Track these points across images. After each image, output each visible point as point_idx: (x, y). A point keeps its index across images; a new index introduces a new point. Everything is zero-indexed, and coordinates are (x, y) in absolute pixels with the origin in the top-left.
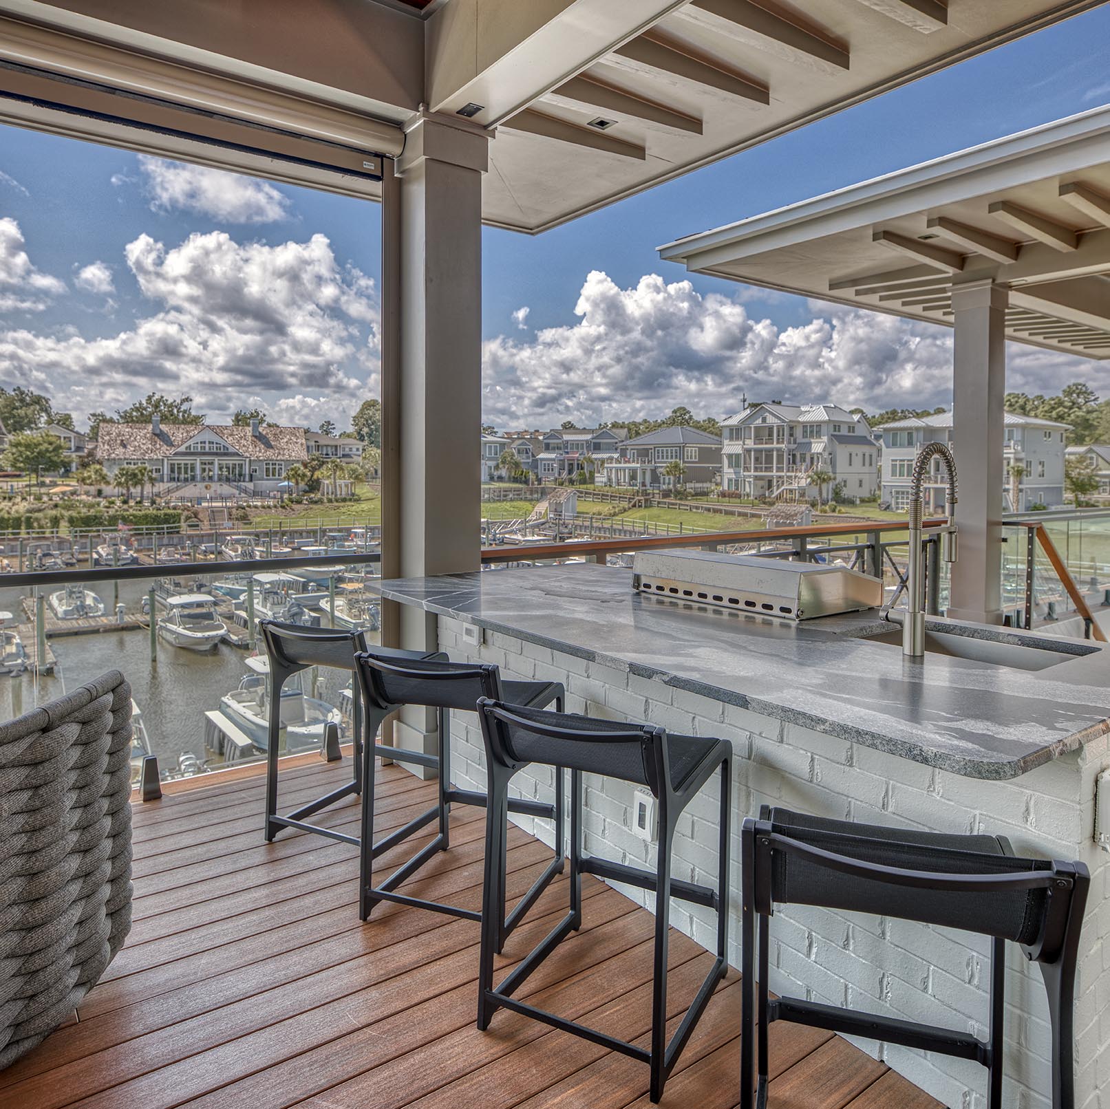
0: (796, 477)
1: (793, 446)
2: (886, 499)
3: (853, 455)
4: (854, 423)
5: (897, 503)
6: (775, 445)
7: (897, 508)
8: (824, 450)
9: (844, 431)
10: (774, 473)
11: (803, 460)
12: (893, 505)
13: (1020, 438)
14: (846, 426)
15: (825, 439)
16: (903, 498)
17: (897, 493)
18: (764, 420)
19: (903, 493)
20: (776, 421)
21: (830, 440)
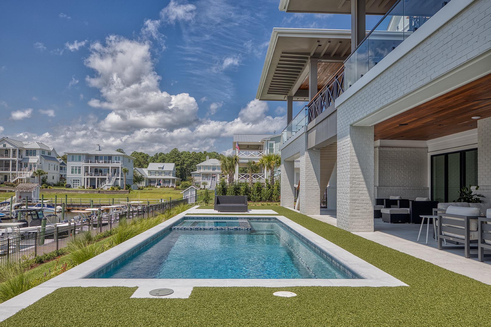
0: (24, 173)
1: (21, 159)
2: (69, 183)
3: (51, 165)
4: (51, 151)
5: (74, 185)
6: (11, 158)
7: (74, 187)
8: (38, 162)
9: (46, 154)
10: (11, 171)
11: (26, 165)
12: (72, 186)
13: (122, 160)
14: (47, 152)
15: (38, 157)
16: (76, 183)
17: (74, 180)
18: (5, 146)
19: (76, 180)
20: (12, 147)
21: (41, 158)
